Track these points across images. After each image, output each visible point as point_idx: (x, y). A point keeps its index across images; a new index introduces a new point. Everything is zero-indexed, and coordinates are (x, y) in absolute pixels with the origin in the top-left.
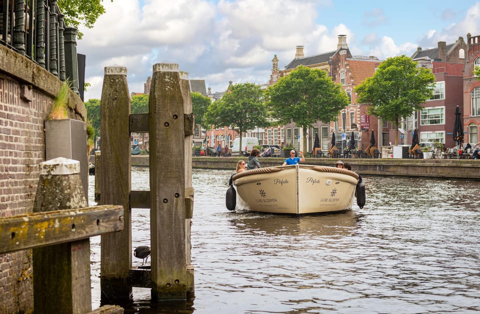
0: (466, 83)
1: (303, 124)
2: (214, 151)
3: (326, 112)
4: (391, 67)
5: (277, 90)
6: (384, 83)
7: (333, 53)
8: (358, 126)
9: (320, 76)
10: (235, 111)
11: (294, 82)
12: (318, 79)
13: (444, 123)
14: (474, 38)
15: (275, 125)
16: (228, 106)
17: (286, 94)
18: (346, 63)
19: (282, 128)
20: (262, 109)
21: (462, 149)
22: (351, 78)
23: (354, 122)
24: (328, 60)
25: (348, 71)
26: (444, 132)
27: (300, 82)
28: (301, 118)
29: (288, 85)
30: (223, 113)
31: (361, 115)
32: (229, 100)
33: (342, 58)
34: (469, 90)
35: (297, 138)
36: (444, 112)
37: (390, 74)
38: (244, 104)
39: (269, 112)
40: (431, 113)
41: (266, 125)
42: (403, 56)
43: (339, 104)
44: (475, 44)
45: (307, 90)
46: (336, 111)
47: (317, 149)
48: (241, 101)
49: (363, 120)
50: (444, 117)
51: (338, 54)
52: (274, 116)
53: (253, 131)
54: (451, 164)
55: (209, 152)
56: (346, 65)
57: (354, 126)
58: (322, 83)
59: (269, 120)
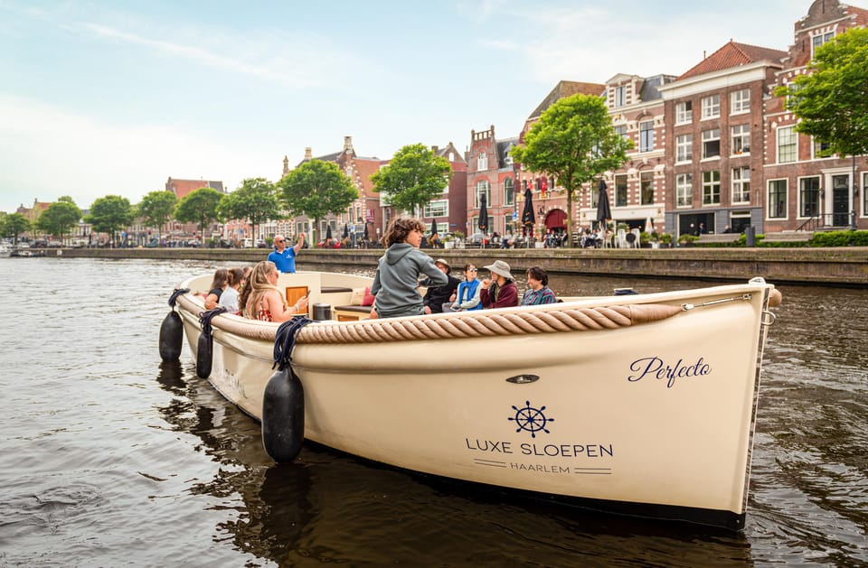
0: (469, 177)
1: (314, 215)
2: (228, 243)
3: (338, 204)
4: (408, 154)
5: (289, 182)
6: (401, 170)
7: (339, 154)
8: (364, 219)
9: (332, 168)
10: (247, 204)
11: (306, 174)
12: (330, 171)
13: (447, 215)
14: (478, 134)
15: (287, 218)
16: (240, 199)
17: (298, 186)
18: (352, 161)
19: (293, 222)
20: (274, 203)
21: (489, 238)
22: (358, 175)
23: (360, 216)
24: (335, 159)
25: (354, 169)
26: (447, 223)
27: (312, 175)
28: (312, 210)
29: (300, 177)
30: (235, 206)
31: (367, 209)
32: (241, 193)
33: (349, 157)
34: (473, 184)
35: (307, 231)
36: (447, 205)
37: (408, 161)
38: (255, 198)
39: (281, 206)
40: (435, 206)
41: (279, 218)
42: (420, 144)
43: (350, 197)
44: (479, 140)
45: (319, 182)
46: (347, 203)
47: (329, 240)
48: (253, 195)
49: (369, 214)
50: (447, 210)
51: (345, 153)
52: (286, 208)
53: (266, 225)
54: (481, 254)
55: (223, 244)
56: (353, 164)
57: (360, 219)
58: (334, 175)
59: (279, 213)
